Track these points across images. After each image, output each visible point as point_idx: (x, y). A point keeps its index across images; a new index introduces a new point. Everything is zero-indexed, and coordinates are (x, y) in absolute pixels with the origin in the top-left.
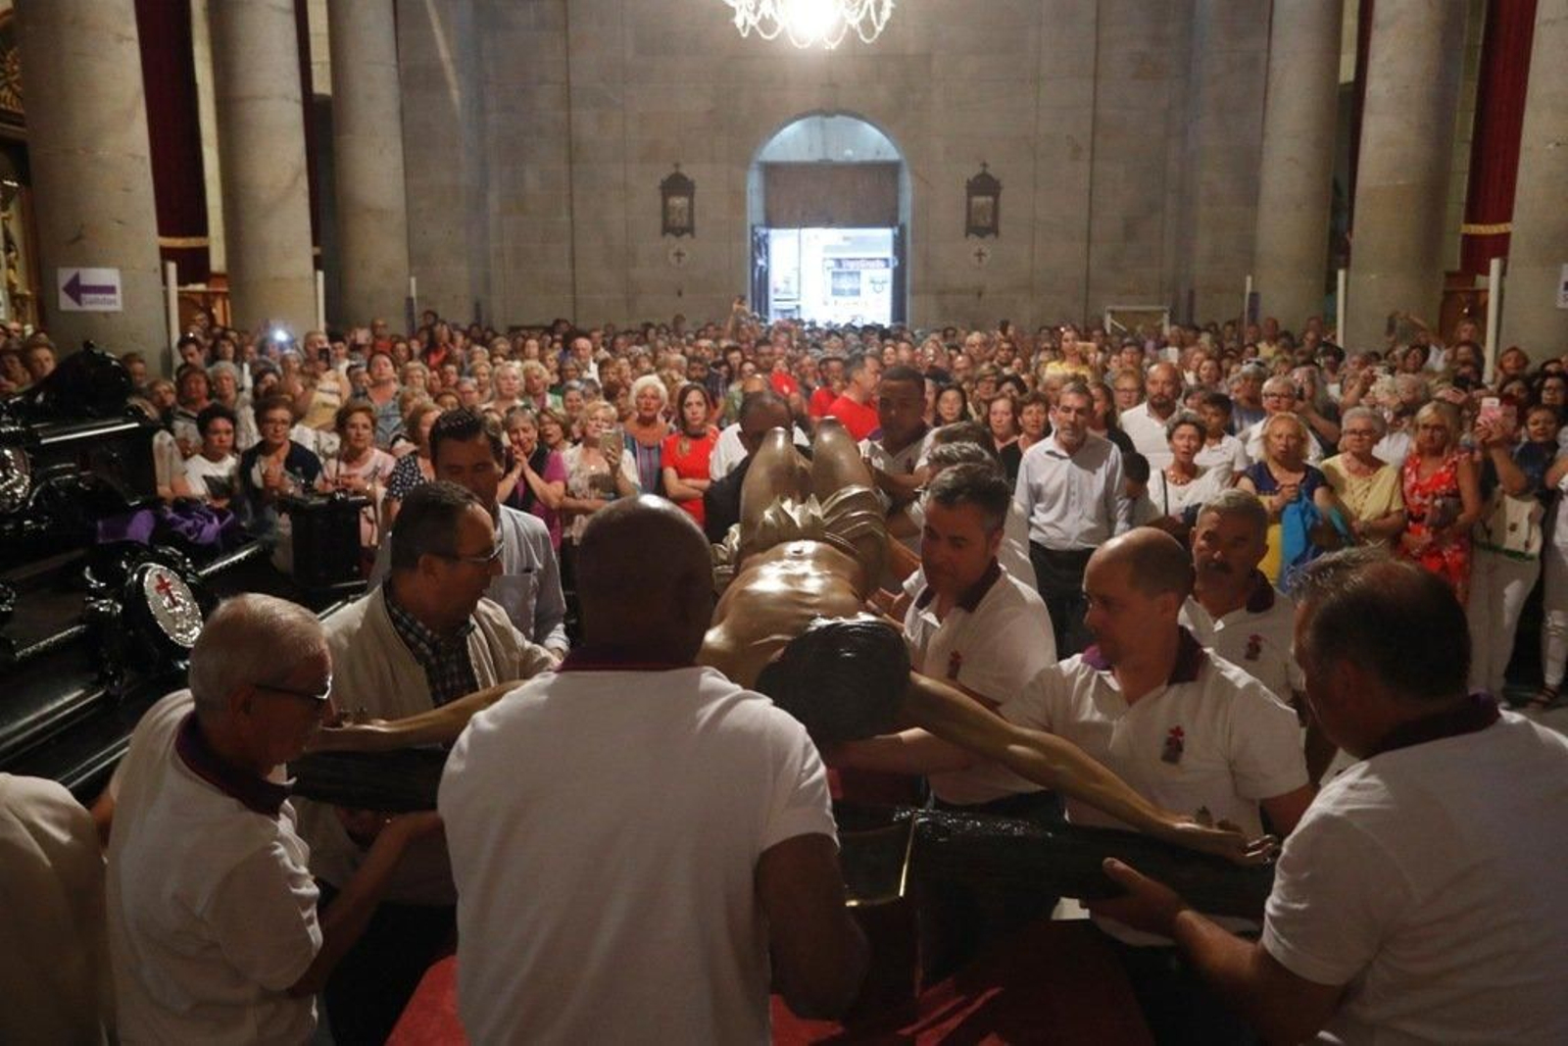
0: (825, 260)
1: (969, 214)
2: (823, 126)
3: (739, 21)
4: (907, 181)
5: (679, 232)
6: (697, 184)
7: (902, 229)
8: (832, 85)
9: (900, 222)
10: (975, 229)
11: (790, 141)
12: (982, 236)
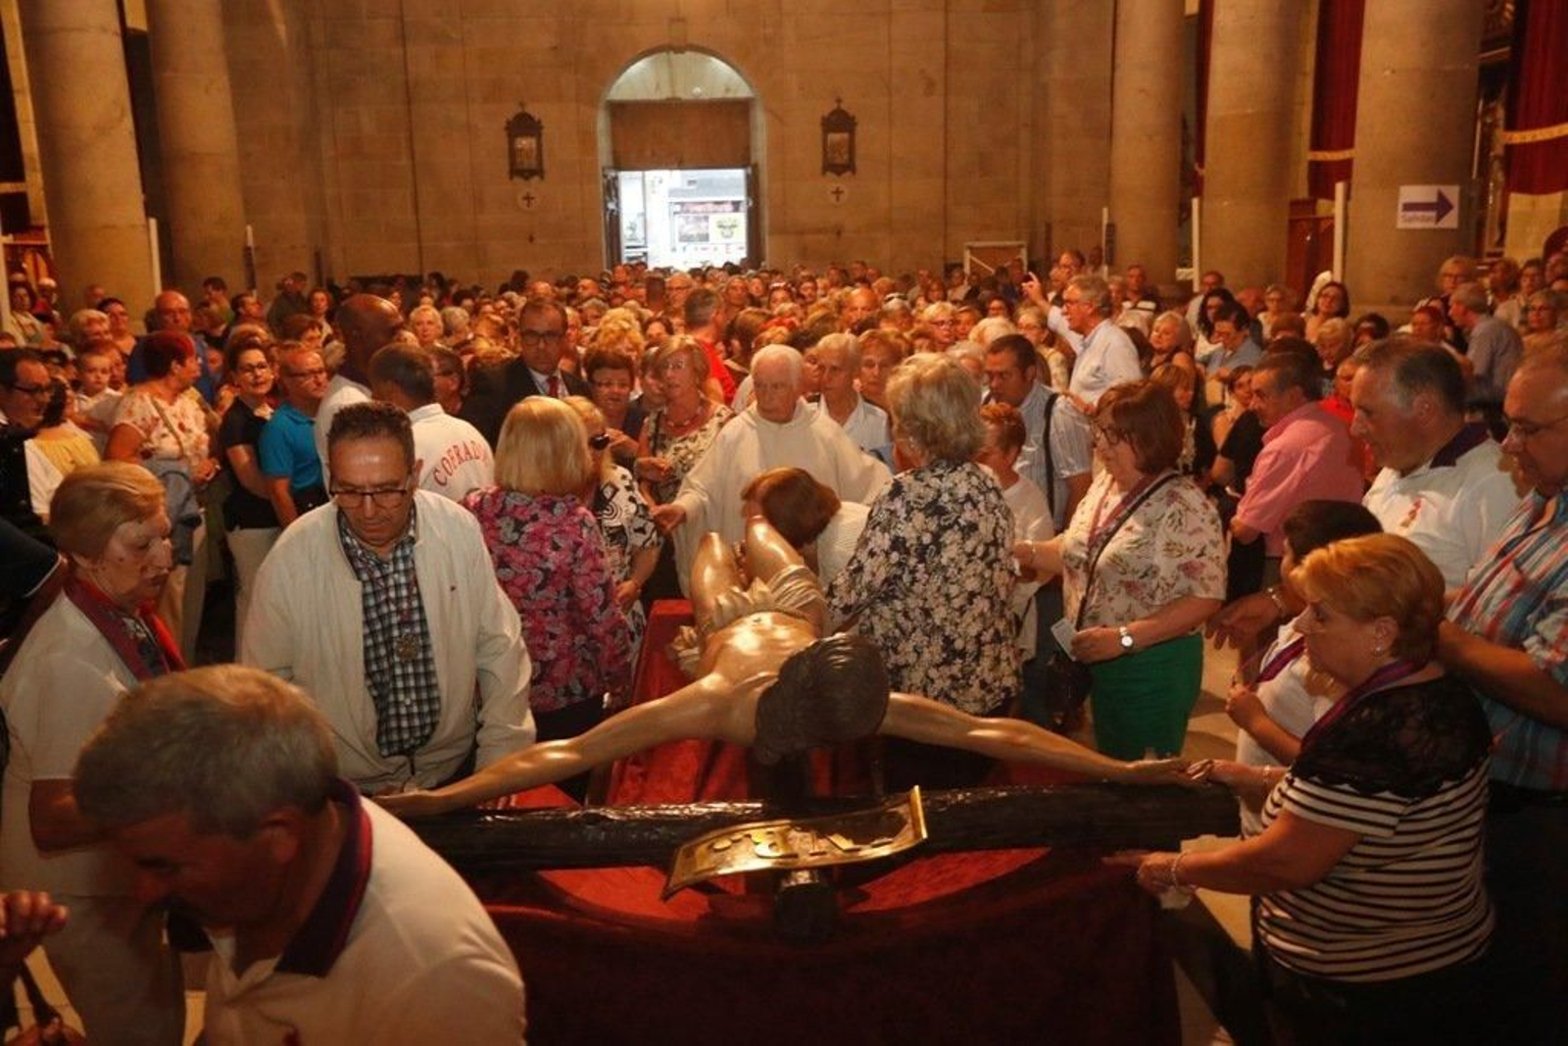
0: (670, 204)
1: (825, 150)
2: (670, 63)
4: (760, 118)
5: (527, 174)
6: (544, 123)
7: (755, 167)
8: (681, 20)
9: (753, 161)
10: (832, 167)
11: (639, 80)
12: (839, 173)
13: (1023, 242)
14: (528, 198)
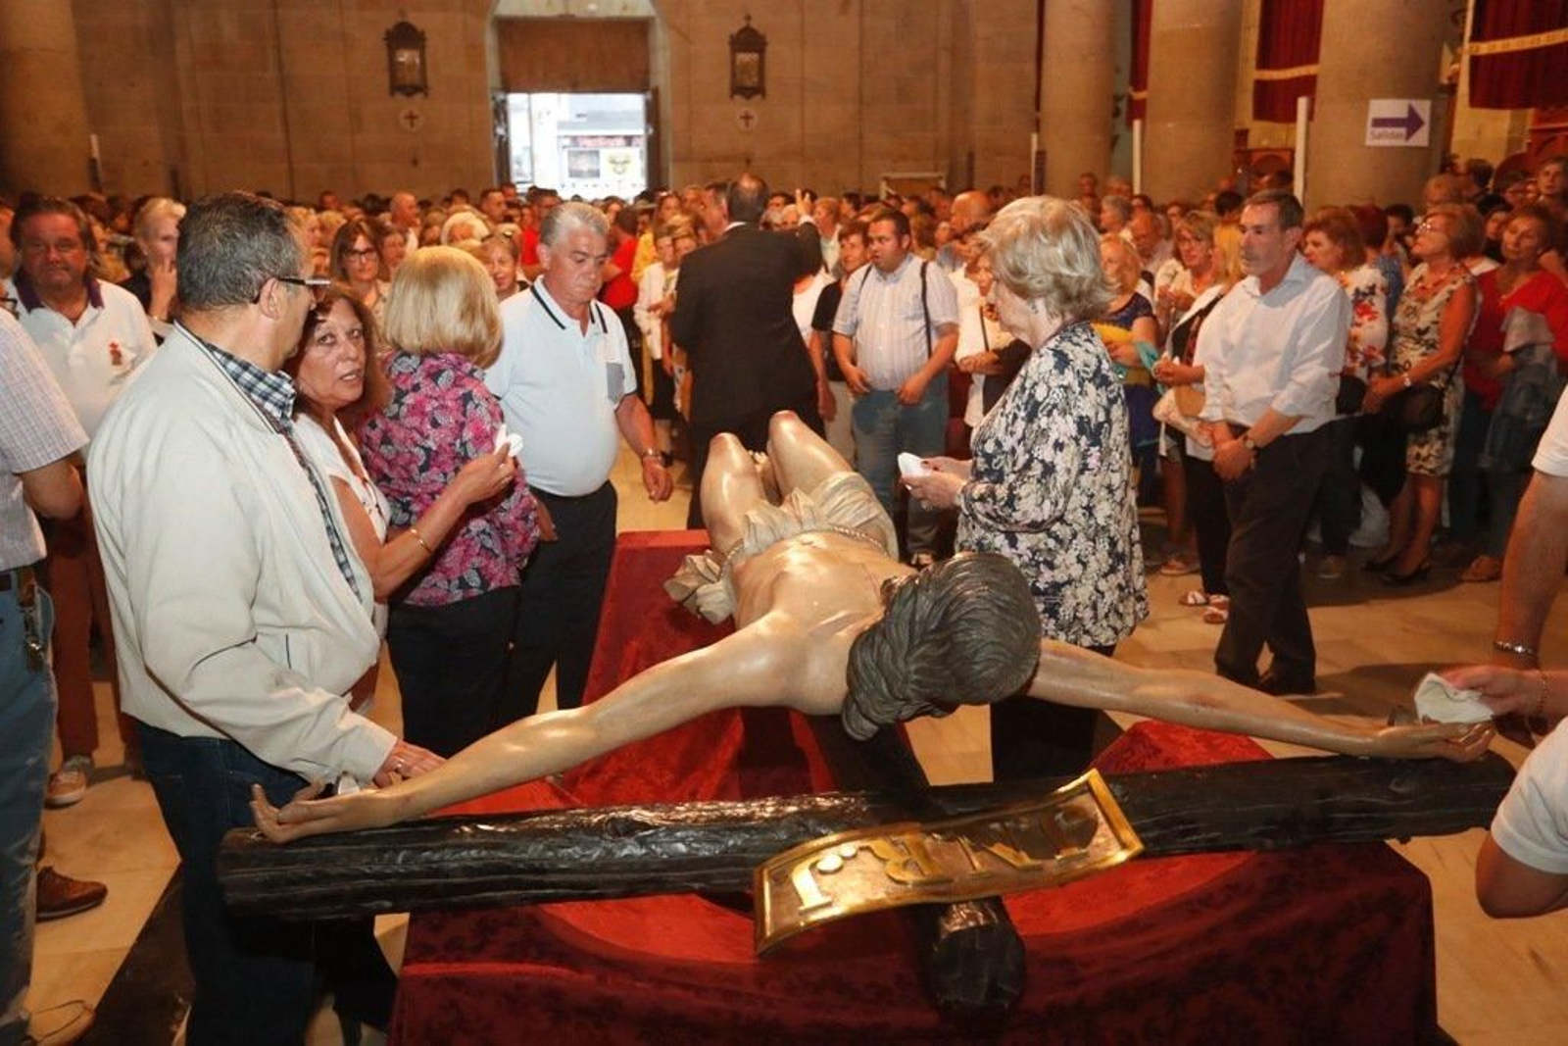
0: (559, 138)
1: (733, 75)
4: (661, 37)
5: (410, 90)
6: (427, 35)
7: (656, 92)
9: (653, 85)
10: (740, 90)
12: (748, 97)
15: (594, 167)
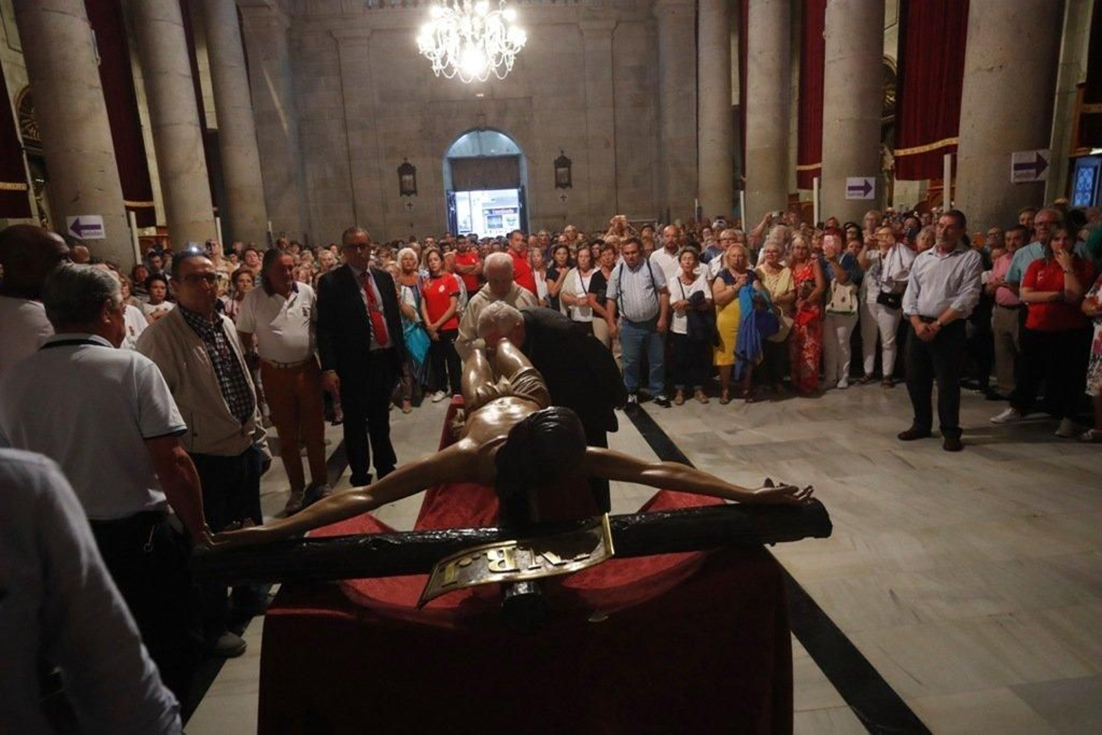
0: (483, 211)
1: (556, 177)
2: (479, 138)
3: (434, 68)
4: (524, 163)
5: (409, 193)
6: (417, 168)
7: (523, 188)
8: (483, 115)
9: (521, 184)
10: (559, 185)
11: (463, 145)
12: (564, 188)
13: (656, 219)
14: (410, 205)
15: (499, 223)
